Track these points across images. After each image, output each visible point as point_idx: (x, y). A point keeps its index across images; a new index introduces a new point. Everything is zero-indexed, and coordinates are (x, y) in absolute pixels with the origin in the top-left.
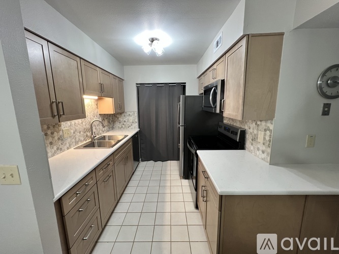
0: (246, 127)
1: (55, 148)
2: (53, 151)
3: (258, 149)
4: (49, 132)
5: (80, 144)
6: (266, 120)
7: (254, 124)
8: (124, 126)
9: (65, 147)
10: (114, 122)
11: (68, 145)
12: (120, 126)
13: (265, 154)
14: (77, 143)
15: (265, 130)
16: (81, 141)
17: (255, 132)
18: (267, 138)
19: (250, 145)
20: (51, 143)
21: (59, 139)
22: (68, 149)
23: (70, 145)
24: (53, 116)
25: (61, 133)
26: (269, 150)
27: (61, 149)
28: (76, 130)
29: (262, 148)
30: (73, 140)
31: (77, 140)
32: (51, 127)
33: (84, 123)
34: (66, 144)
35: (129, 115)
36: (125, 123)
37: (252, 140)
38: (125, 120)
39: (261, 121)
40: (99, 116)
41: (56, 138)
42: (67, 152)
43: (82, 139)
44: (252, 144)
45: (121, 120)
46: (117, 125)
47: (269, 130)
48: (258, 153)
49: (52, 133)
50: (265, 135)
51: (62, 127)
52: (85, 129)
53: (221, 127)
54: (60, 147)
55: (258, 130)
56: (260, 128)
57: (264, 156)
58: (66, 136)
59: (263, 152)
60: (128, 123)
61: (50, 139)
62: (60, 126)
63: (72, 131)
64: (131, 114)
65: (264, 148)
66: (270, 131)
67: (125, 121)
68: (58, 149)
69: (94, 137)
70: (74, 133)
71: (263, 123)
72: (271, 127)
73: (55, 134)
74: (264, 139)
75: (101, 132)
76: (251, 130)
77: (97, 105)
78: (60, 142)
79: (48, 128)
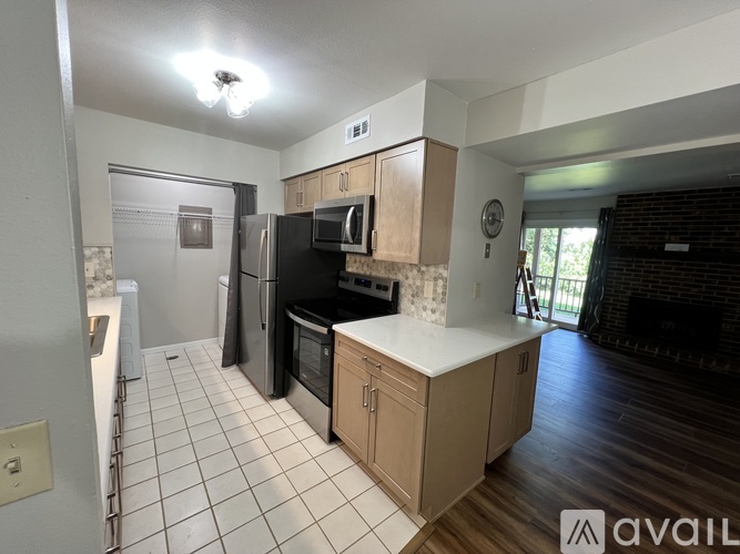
0: (400, 277)
3: (425, 309)
6: (436, 265)
7: (415, 271)
13: (438, 314)
15: (436, 279)
17: (418, 283)
18: (440, 290)
19: (409, 305)
26: (443, 307)
29: (431, 305)
37: (413, 296)
39: (427, 266)
44: (413, 303)
47: (442, 278)
48: (424, 314)
50: (436, 285)
53: (346, 279)
55: (422, 279)
56: (426, 277)
57: (434, 317)
59: (433, 311)
65: (435, 305)
66: (445, 280)
71: (432, 269)
72: (445, 274)
74: (435, 291)
76: (410, 281)
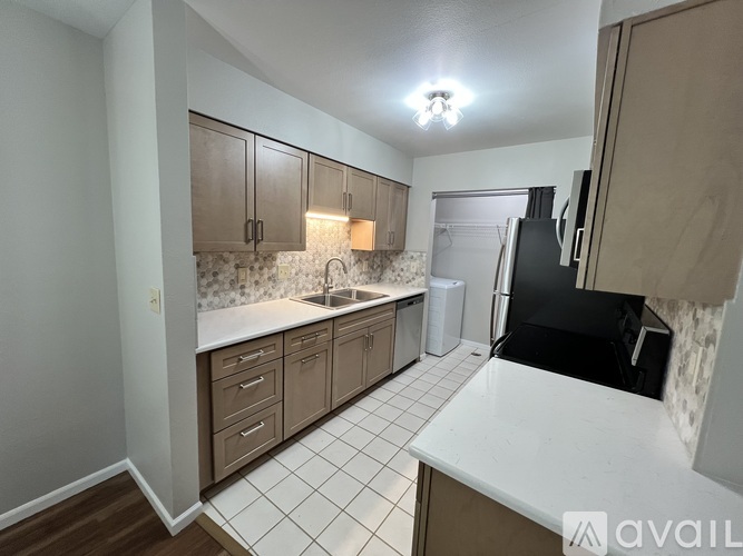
1: (262, 291)
2: (258, 294)
3: (685, 408)
4: (257, 266)
5: (305, 294)
7: (691, 316)
8: (399, 279)
9: (278, 294)
10: (383, 268)
11: (282, 291)
12: (393, 278)
14: (298, 291)
15: (708, 342)
16: (307, 290)
19: (673, 388)
20: (257, 283)
21: (269, 278)
22: (282, 297)
23: (286, 293)
24: (247, 241)
25: (274, 270)
27: (270, 295)
28: (300, 271)
30: (293, 286)
31: (300, 286)
32: (261, 259)
33: (317, 262)
34: (279, 289)
35: (412, 257)
36: (402, 274)
37: (679, 371)
38: (402, 266)
39: (704, 308)
40: (349, 252)
41: (266, 276)
42: (278, 301)
43: (310, 287)
44: (677, 385)
45: (397, 266)
46: (389, 274)
48: (681, 419)
49: (261, 268)
50: (704, 357)
51: (278, 261)
52: (317, 271)
54: (270, 291)
55: (694, 337)
56: (700, 330)
57: (689, 432)
58: (281, 276)
59: (692, 419)
60: (407, 274)
61: (257, 277)
62: (274, 259)
63: (294, 271)
64: (415, 256)
65: (695, 407)
67: (402, 270)
68: (265, 293)
69: (329, 288)
70: (297, 274)
71: (709, 317)
73: (266, 270)
74: (701, 372)
75: (349, 282)
76: (683, 339)
77: (349, 232)
78: (271, 283)
79: (256, 260)
